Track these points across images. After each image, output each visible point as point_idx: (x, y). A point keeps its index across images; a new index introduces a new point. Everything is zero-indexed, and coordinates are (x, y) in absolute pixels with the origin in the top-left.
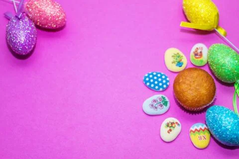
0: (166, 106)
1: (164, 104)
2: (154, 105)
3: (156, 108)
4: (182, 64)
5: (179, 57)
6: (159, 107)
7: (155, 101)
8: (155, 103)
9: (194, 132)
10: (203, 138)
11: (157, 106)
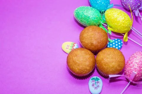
0: (99, 79)
1: (97, 80)
2: (96, 86)
3: (98, 86)
6: (98, 84)
7: (93, 85)
8: (95, 85)
9: (73, 44)
10: (68, 47)
11: (97, 85)
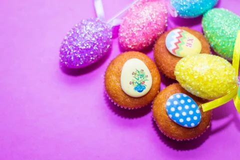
4: (144, 88)
5: (142, 76)
